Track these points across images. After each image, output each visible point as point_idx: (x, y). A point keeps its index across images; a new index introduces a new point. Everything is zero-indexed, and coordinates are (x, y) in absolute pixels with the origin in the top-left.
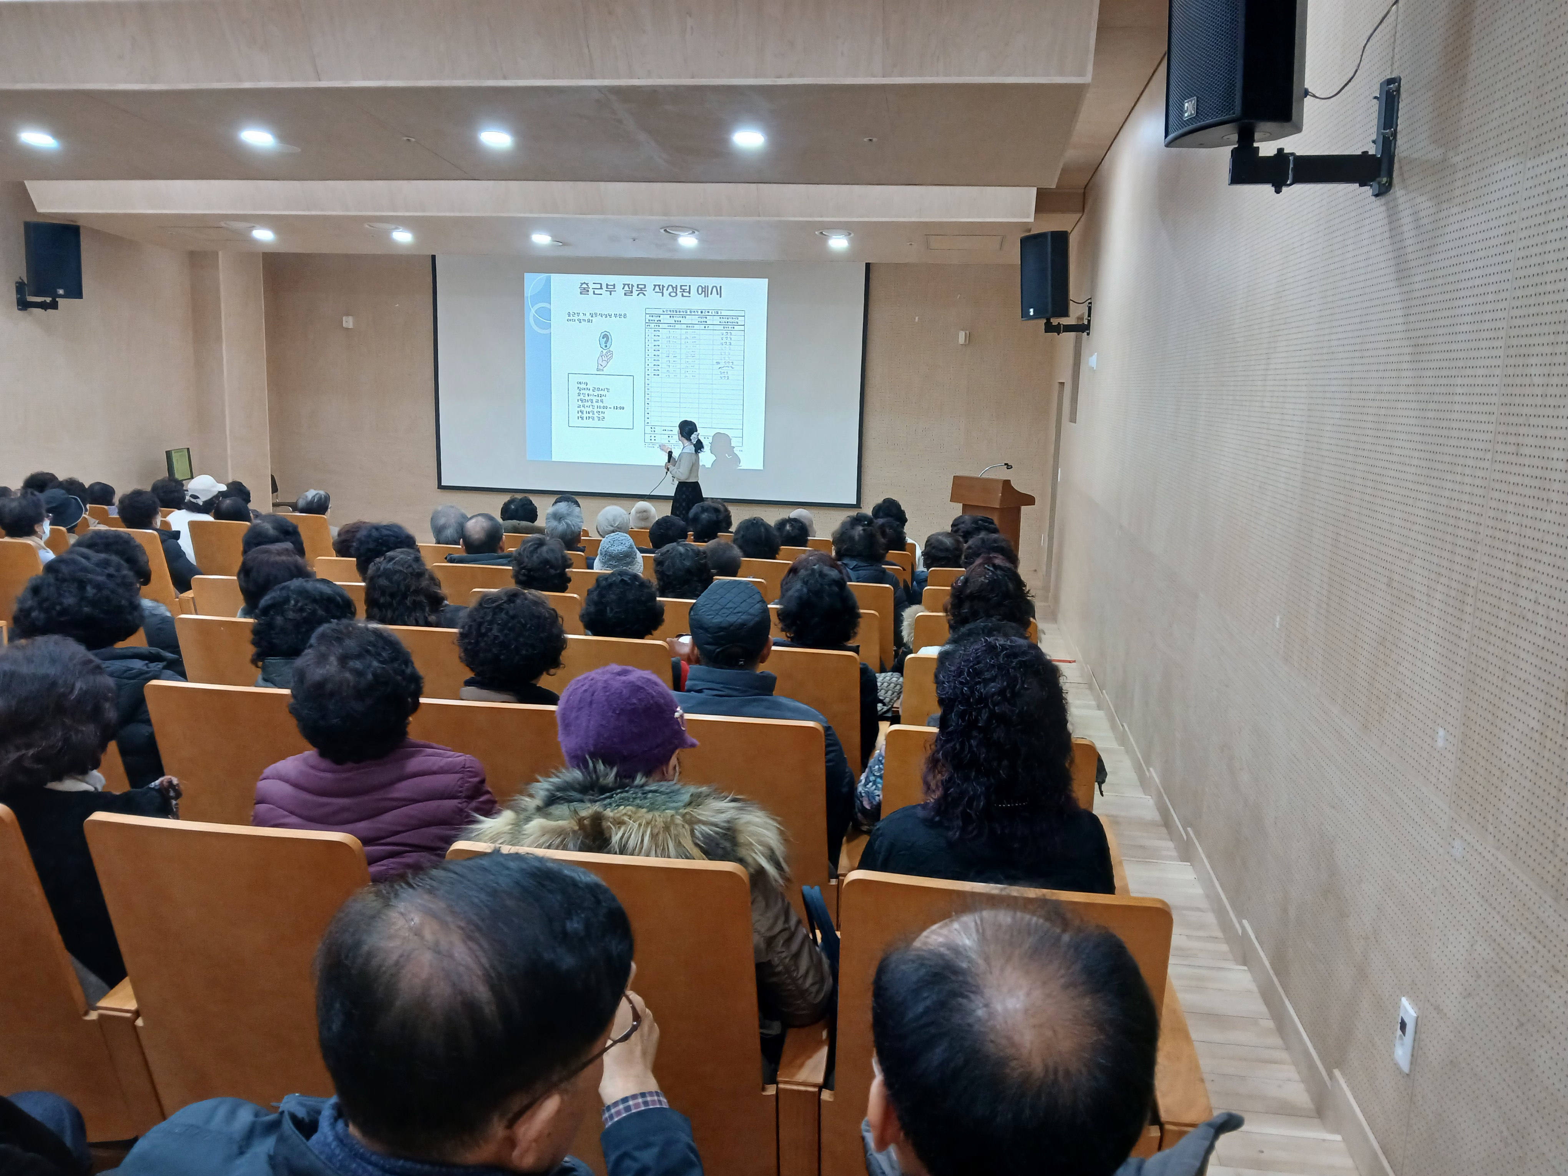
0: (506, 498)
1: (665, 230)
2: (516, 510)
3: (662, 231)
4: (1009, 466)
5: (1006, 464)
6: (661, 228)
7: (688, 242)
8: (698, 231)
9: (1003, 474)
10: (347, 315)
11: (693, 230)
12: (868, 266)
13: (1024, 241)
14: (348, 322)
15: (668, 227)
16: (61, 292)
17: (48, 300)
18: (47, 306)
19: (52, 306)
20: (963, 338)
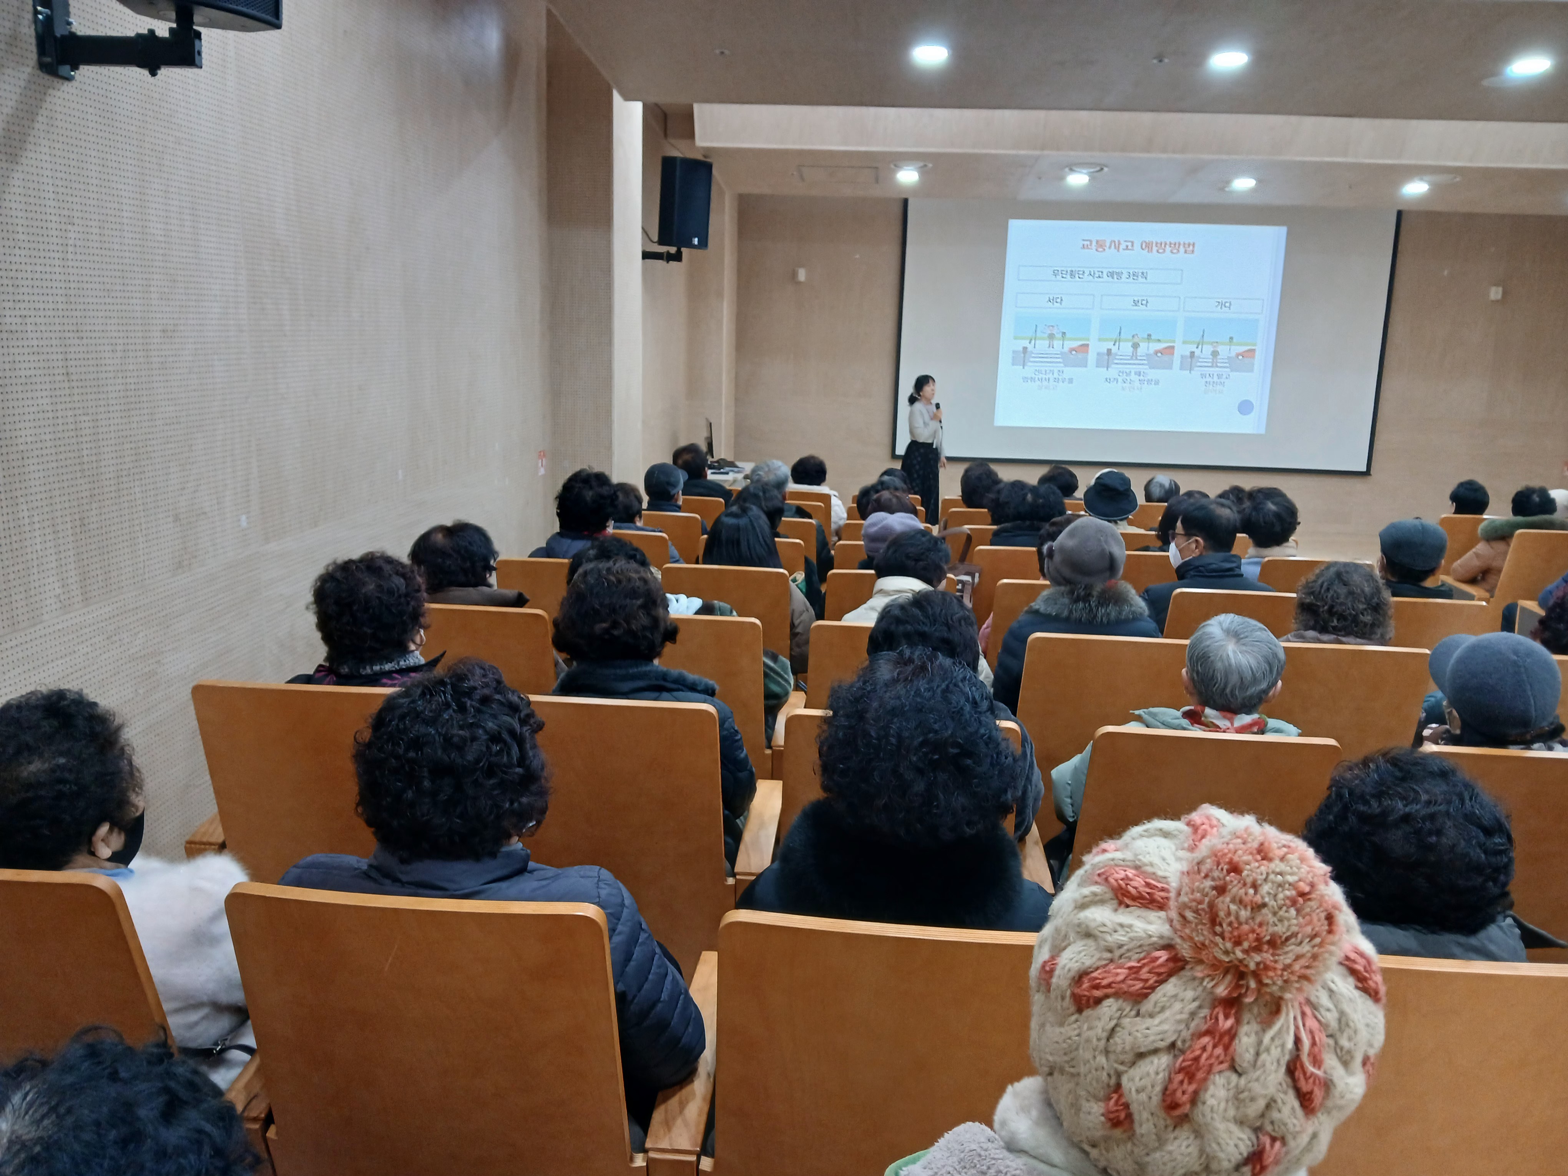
10: (802, 266)
12: (1400, 214)
16: (696, 241)
17: (673, 250)
18: (670, 257)
19: (678, 257)
20: (1495, 293)
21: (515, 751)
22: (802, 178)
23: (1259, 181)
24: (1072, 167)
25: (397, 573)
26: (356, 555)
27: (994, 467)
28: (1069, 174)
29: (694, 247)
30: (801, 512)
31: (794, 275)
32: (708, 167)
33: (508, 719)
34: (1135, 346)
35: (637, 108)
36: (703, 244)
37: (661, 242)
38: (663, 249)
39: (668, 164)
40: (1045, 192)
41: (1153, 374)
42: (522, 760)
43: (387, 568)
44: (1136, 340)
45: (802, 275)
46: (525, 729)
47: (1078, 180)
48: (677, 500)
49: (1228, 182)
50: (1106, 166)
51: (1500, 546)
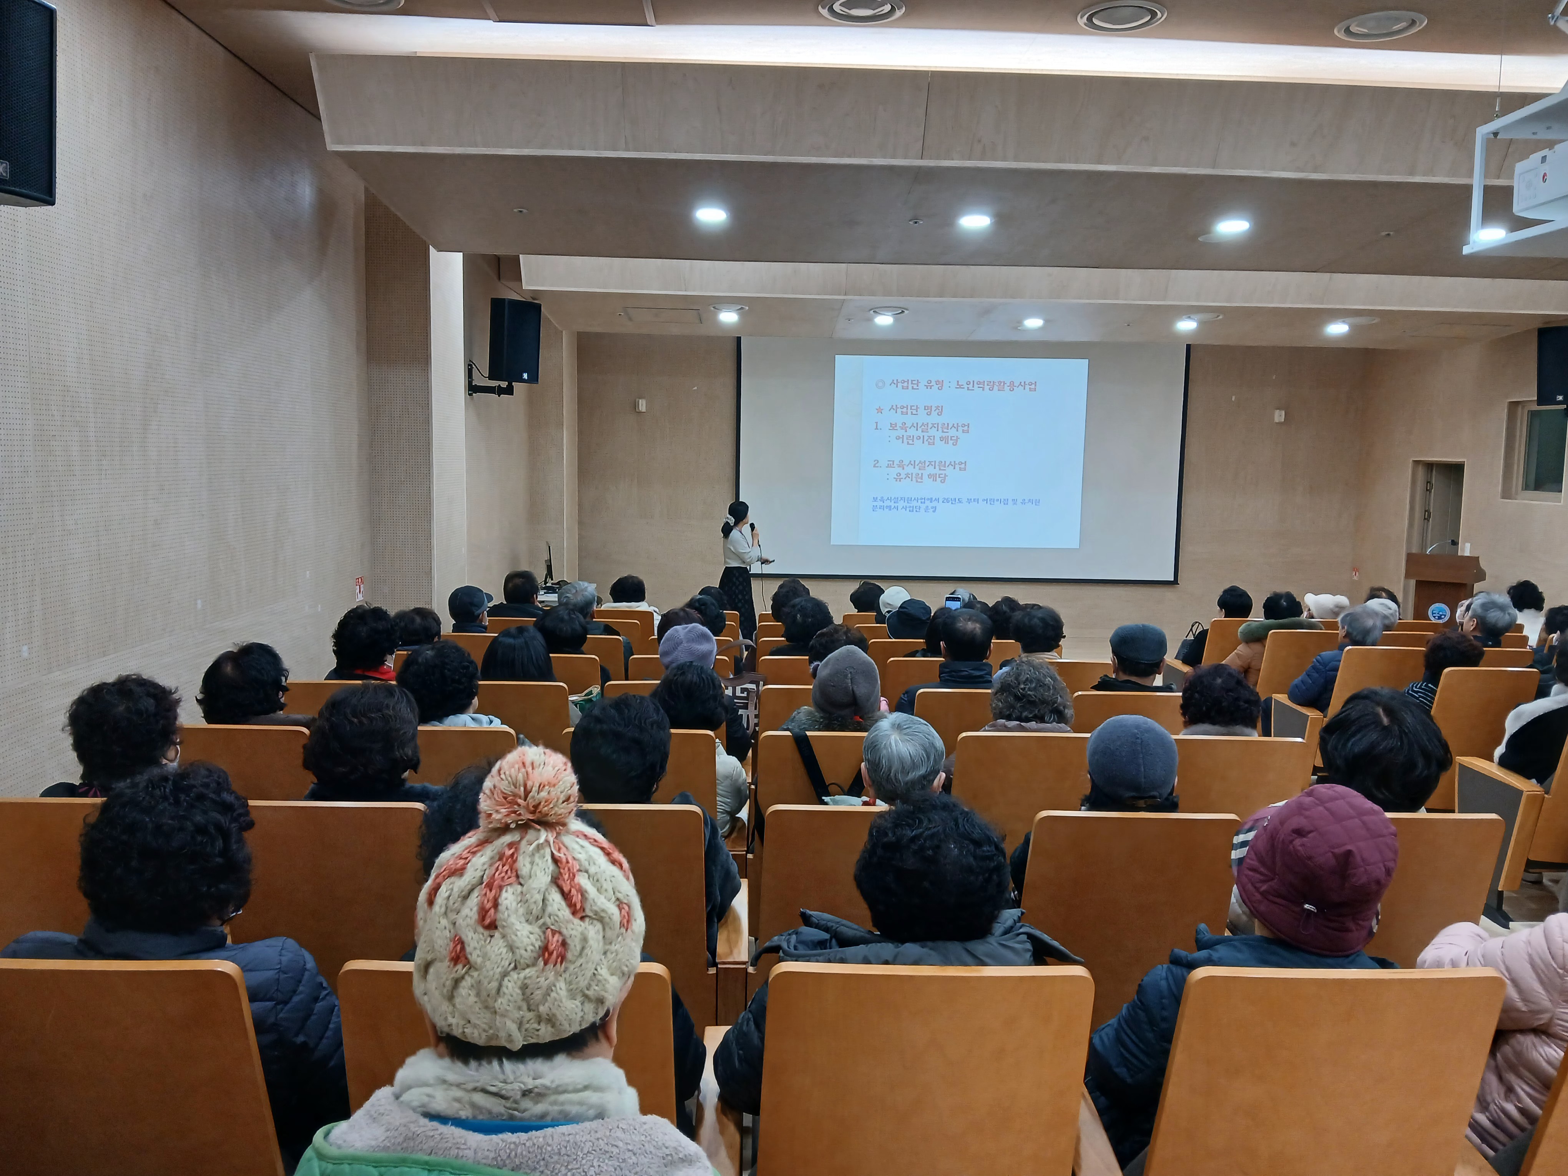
10: (641, 397)
12: (1189, 348)
16: (525, 376)
17: (504, 384)
18: (500, 391)
19: (509, 391)
20: (1279, 416)
21: (219, 843)
22: (630, 319)
23: (1047, 321)
24: (877, 310)
25: (149, 695)
26: (111, 679)
27: (806, 583)
28: (876, 318)
29: (524, 381)
30: (609, 629)
31: (635, 406)
32: (538, 307)
33: (219, 816)
35: (457, 259)
36: (534, 378)
37: (491, 377)
38: (494, 383)
39: (497, 305)
40: (856, 331)
42: (225, 852)
43: (138, 690)
45: (643, 406)
46: (233, 825)
47: (884, 320)
48: (481, 621)
49: (1020, 322)
50: (907, 310)
51: (1256, 647)
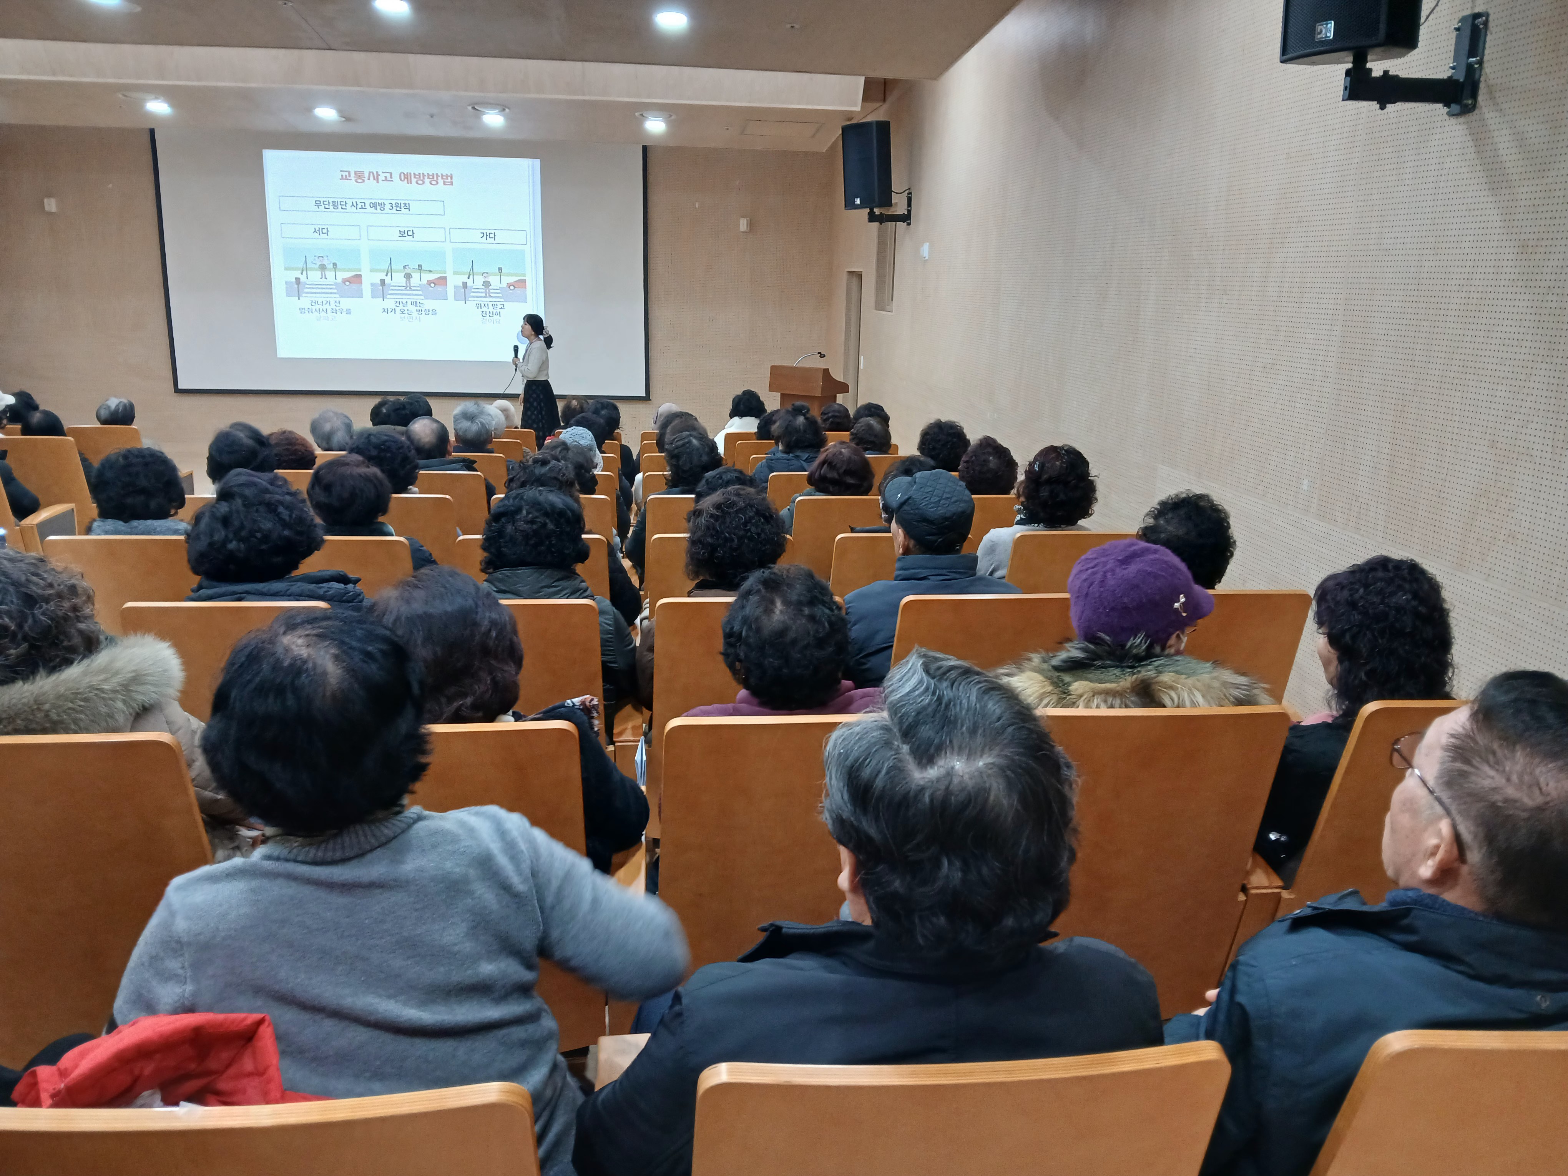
0: (376, 401)
1: (474, 108)
2: (388, 415)
3: (470, 108)
4: (822, 355)
5: (819, 353)
6: (469, 105)
7: (493, 120)
8: (508, 108)
9: (821, 364)
10: (49, 196)
11: (502, 107)
12: (645, 149)
13: (845, 130)
14: (51, 205)
15: (476, 104)
20: (743, 225)
34: (408, 276)
41: (429, 304)
44: (408, 271)
